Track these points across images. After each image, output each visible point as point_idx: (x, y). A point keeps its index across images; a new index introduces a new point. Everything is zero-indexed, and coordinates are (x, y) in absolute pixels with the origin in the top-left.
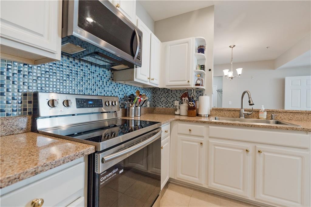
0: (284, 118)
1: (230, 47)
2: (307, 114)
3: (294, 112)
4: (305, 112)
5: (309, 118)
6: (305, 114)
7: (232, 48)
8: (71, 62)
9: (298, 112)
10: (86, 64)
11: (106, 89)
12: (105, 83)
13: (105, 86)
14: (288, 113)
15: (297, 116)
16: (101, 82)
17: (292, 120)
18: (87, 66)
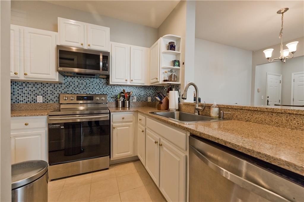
0: (240, 118)
1: (277, 13)
2: (270, 115)
3: (250, 109)
4: (266, 110)
5: (274, 120)
6: (266, 114)
7: (283, 13)
8: (79, 79)
9: (256, 109)
10: (87, 78)
11: (102, 90)
12: (101, 87)
13: (101, 89)
14: (246, 111)
15: (256, 116)
16: (98, 87)
17: (250, 122)
18: (88, 79)
